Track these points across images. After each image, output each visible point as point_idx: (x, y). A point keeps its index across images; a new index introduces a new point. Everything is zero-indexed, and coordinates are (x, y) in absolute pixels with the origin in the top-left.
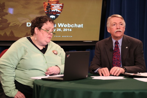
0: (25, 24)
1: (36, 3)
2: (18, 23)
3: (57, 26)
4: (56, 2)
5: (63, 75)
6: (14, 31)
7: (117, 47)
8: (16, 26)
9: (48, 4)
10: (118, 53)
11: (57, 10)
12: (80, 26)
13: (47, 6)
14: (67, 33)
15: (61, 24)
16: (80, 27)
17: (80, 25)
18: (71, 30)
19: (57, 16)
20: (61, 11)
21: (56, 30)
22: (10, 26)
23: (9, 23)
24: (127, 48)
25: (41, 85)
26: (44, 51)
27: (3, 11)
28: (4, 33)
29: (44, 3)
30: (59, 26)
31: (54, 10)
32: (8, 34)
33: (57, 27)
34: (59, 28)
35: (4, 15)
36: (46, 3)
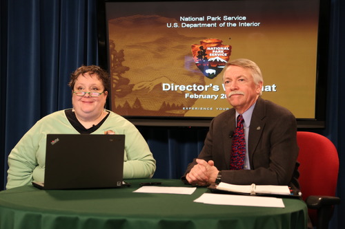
0: (160, 86)
1: (178, 47)
2: (147, 85)
3: (221, 88)
4: (216, 43)
6: (140, 99)
8: (144, 90)
9: (201, 48)
11: (218, 59)
12: (268, 88)
13: (199, 52)
16: (270, 90)
17: (270, 87)
20: (227, 60)
21: (220, 96)
22: (133, 89)
23: (132, 86)
24: (259, 128)
27: (121, 65)
28: (124, 103)
29: (193, 47)
31: (213, 59)
32: (131, 104)
33: (221, 90)
35: (123, 72)
36: (197, 46)
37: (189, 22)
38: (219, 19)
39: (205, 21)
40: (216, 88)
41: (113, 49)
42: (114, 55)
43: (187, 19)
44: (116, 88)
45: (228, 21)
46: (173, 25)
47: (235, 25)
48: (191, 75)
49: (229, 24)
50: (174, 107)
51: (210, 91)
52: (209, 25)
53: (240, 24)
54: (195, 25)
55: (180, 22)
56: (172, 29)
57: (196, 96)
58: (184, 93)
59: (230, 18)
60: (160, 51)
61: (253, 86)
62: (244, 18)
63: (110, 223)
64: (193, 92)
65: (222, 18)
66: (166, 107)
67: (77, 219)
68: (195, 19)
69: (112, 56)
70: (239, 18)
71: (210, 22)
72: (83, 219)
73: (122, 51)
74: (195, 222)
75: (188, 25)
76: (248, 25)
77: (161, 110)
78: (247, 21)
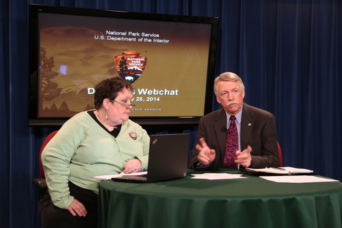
0: (86, 90)
1: (103, 57)
2: (74, 89)
3: (137, 92)
4: (135, 55)
5: (146, 173)
6: (67, 102)
7: (233, 125)
9: (123, 58)
10: (235, 134)
11: (136, 68)
12: (173, 93)
13: (120, 62)
14: (153, 104)
15: (143, 90)
18: (158, 99)
19: (136, 78)
20: (143, 69)
21: (135, 99)
22: (61, 93)
23: (60, 90)
24: (250, 125)
25: (111, 189)
26: (115, 133)
27: (50, 71)
28: (52, 105)
29: (116, 57)
30: (140, 93)
31: (132, 68)
32: (58, 106)
33: (137, 94)
34: (140, 96)
35: (52, 77)
36: (119, 57)
37: (113, 35)
38: (138, 35)
39: (127, 36)
41: (44, 56)
42: (44, 61)
43: (112, 33)
44: (45, 92)
45: (145, 37)
46: (99, 37)
47: (150, 40)
49: (146, 40)
52: (130, 39)
53: (155, 40)
54: (119, 39)
55: (106, 35)
56: (99, 40)
59: (147, 35)
60: (87, 58)
62: (158, 36)
65: (141, 35)
66: (90, 108)
68: (119, 34)
69: (43, 62)
70: (153, 35)
71: (131, 36)
73: (52, 58)
75: (113, 38)
76: (160, 41)
78: (159, 38)
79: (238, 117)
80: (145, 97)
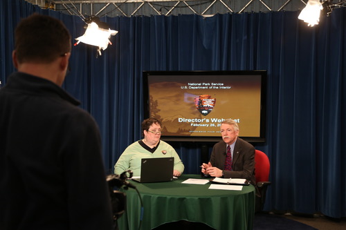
0: (177, 119)
2: (170, 119)
3: (210, 120)
4: (207, 97)
6: (167, 127)
8: (169, 122)
9: (200, 99)
11: (209, 105)
13: (198, 102)
15: (214, 119)
17: (236, 120)
19: (209, 112)
20: (214, 106)
21: (210, 125)
23: (162, 120)
24: (238, 152)
27: (156, 108)
29: (195, 99)
30: (213, 121)
31: (206, 106)
33: (210, 122)
34: (212, 123)
35: (157, 112)
36: (197, 99)
37: (193, 86)
38: (209, 84)
39: (202, 86)
40: (208, 121)
41: (152, 100)
42: (152, 103)
43: (192, 84)
45: (214, 86)
46: (184, 87)
47: (217, 88)
48: (194, 113)
50: (185, 131)
51: (204, 122)
52: (204, 88)
53: (220, 88)
54: (197, 88)
55: (188, 86)
56: (184, 89)
57: (197, 125)
58: (190, 123)
59: (215, 84)
60: (177, 101)
61: (234, 132)
62: (222, 84)
63: (180, 199)
64: (195, 123)
65: (211, 84)
66: (180, 131)
67: (166, 198)
68: (197, 84)
70: (219, 84)
71: (204, 86)
72: (168, 197)
73: (156, 101)
74: (212, 198)
75: (192, 88)
76: (225, 88)
77: (178, 132)
78: (224, 86)
79: (232, 147)
80: (216, 124)
